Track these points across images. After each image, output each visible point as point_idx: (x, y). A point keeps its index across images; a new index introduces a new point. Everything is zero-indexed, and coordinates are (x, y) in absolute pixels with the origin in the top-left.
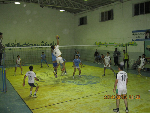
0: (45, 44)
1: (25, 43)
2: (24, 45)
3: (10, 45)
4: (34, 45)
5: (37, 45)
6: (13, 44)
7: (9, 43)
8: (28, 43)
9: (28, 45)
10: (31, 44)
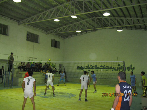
0: (122, 67)
1: (102, 65)
2: (101, 67)
3: (89, 67)
4: (110, 67)
5: (112, 68)
6: (92, 65)
7: (88, 65)
8: (105, 66)
9: (104, 67)
10: (107, 67)
